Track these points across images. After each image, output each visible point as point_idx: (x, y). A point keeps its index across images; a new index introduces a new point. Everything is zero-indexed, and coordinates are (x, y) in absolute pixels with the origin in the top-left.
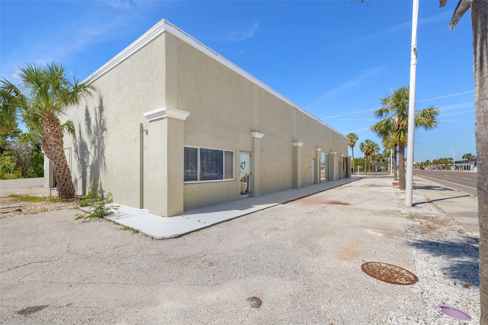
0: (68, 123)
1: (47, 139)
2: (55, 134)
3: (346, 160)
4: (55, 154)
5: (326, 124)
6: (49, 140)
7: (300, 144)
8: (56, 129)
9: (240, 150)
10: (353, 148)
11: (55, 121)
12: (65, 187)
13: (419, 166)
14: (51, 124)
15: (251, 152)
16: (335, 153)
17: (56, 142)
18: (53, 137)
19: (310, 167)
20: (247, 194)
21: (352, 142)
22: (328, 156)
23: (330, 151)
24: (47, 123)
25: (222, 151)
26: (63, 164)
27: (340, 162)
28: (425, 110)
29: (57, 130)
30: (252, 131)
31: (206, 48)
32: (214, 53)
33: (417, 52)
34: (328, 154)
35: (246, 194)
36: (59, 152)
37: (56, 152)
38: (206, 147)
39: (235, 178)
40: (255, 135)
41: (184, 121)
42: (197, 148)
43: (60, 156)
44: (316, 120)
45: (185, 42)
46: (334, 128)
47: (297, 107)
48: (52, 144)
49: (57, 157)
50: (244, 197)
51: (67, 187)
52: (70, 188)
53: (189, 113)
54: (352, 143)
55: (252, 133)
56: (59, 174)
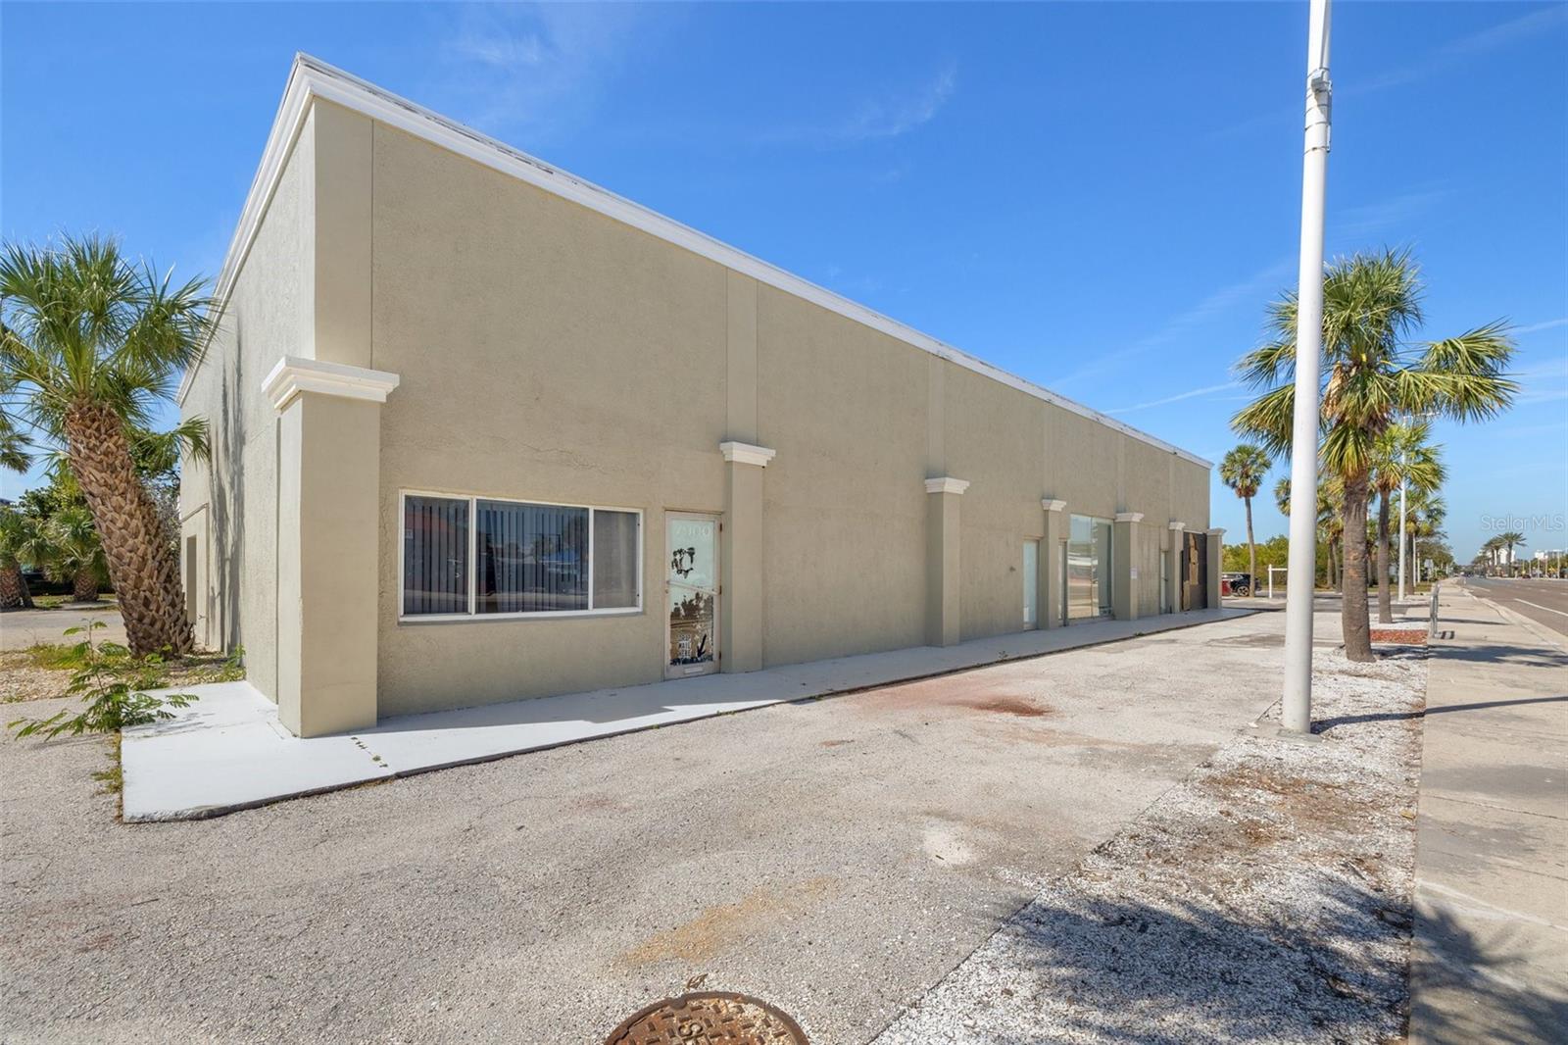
0: (190, 428)
1: (80, 477)
2: (101, 462)
3: (1202, 543)
4: (105, 522)
5: (1096, 413)
6: (87, 480)
7: (953, 486)
8: (105, 444)
9: (667, 506)
10: (1251, 499)
11: (99, 420)
12: (145, 626)
13: (1555, 566)
14: (89, 428)
15: (722, 513)
16: (1137, 517)
17: (106, 484)
18: (96, 469)
19: (1012, 569)
20: (703, 664)
21: (1248, 476)
22: (1109, 527)
23: (1118, 512)
24: (76, 428)
25: (586, 510)
26: (132, 554)
27: (1166, 552)
28: (1451, 343)
29: (108, 447)
30: (725, 440)
31: (500, 149)
32: (538, 166)
33: (1329, 98)
34: (1108, 522)
35: (697, 661)
36: (117, 516)
37: (109, 516)
38: (506, 497)
39: (645, 604)
40: (732, 454)
41: (382, 404)
42: (468, 501)
43: (120, 529)
44: (1045, 396)
45: (405, 132)
46: (1135, 427)
47: (946, 351)
48: (95, 492)
49: (112, 532)
50: (687, 671)
51: (152, 624)
52: (162, 629)
53: (397, 376)
54: (1248, 482)
55: (724, 446)
56: (123, 584)
